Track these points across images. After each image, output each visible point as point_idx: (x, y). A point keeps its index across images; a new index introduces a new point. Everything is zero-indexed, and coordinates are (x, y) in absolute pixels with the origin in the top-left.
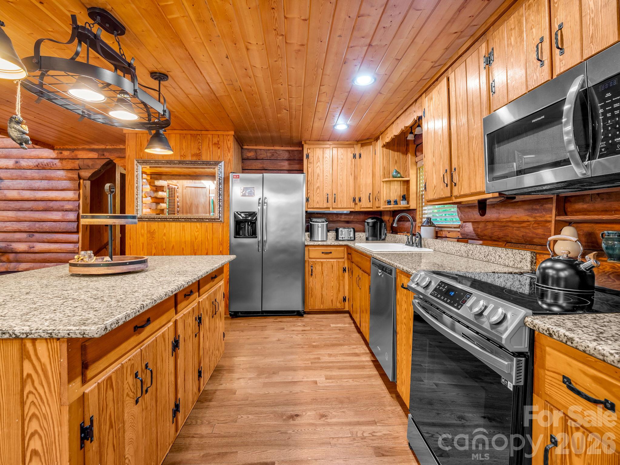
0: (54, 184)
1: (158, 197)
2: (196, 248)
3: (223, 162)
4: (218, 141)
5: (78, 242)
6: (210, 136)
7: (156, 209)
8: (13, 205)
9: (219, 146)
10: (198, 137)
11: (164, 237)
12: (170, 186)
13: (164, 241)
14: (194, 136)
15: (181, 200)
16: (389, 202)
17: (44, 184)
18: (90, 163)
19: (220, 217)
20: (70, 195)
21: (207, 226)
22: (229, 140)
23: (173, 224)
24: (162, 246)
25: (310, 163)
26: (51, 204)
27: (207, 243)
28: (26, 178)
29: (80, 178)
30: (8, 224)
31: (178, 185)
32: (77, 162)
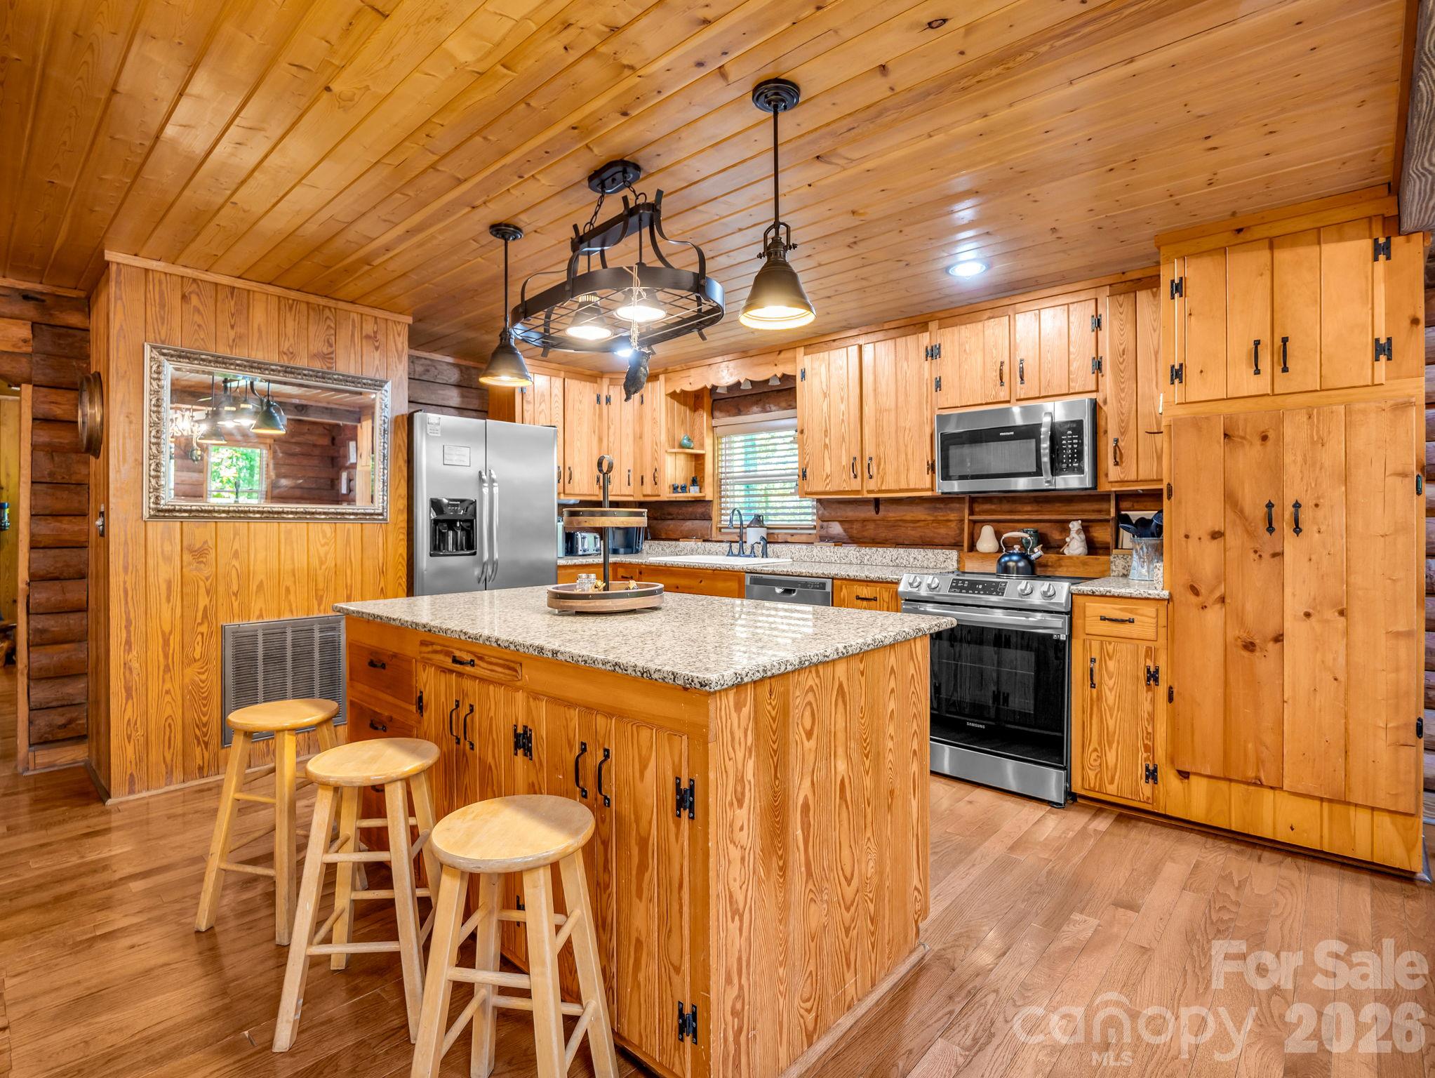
2: (321, 586)
3: (390, 384)
4: (375, 333)
6: (357, 318)
9: (377, 344)
10: (327, 312)
11: (235, 563)
13: (234, 572)
14: (316, 309)
16: (675, 489)
19: (383, 509)
21: (349, 530)
22: (399, 335)
24: (229, 585)
25: (529, 402)
27: (349, 572)
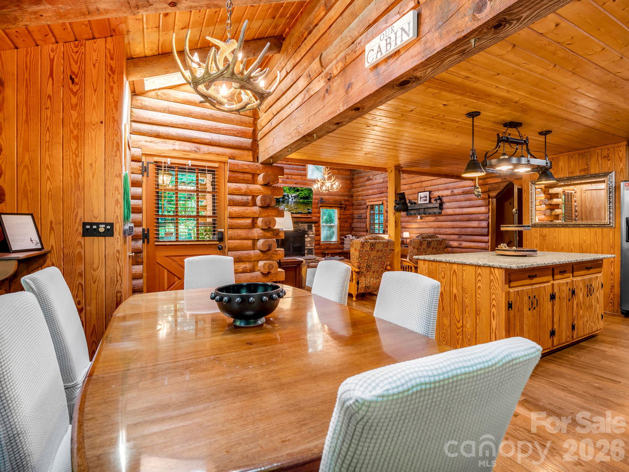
0: (473, 203)
1: (553, 203)
2: (584, 250)
3: (614, 173)
4: (608, 154)
5: (488, 242)
6: (599, 151)
7: (551, 215)
8: (450, 218)
9: (609, 158)
10: (586, 154)
11: (554, 240)
12: (566, 191)
13: (554, 243)
14: (582, 155)
15: (580, 204)
17: (467, 203)
18: (496, 186)
19: (610, 222)
20: (483, 209)
21: (596, 230)
22: (621, 151)
23: (562, 229)
24: (552, 247)
26: (472, 216)
28: (457, 201)
29: (489, 197)
30: (448, 230)
31: (575, 189)
32: (487, 186)
